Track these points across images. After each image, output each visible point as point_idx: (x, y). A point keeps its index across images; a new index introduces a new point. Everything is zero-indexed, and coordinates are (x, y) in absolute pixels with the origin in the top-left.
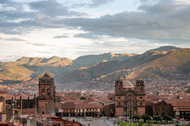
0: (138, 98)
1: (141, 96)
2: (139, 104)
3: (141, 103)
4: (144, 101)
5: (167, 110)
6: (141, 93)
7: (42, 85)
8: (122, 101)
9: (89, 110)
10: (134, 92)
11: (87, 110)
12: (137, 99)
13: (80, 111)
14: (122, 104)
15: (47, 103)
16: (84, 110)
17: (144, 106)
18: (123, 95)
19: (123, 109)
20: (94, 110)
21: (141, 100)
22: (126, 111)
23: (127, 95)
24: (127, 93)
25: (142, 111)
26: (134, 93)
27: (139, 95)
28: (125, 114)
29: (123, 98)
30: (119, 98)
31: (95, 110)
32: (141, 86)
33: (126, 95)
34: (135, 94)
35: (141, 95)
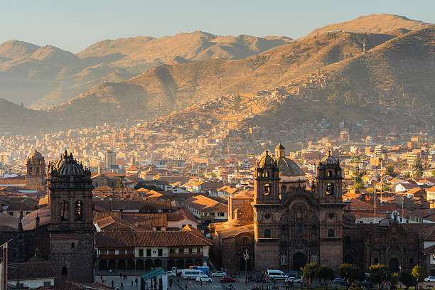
0: (322, 215)
1: (331, 211)
2: (323, 234)
3: (331, 232)
4: (339, 224)
5: (404, 251)
6: (331, 203)
7: (60, 190)
8: (274, 225)
9: (177, 251)
10: (313, 197)
11: (172, 251)
12: (321, 220)
13: (149, 253)
14: (275, 234)
15: (76, 242)
16: (160, 252)
17: (339, 240)
18: (278, 208)
19: (277, 248)
20: (190, 251)
21: (330, 221)
22: (285, 254)
23: (290, 207)
24: (291, 200)
25: (332, 255)
26: (310, 202)
27: (325, 206)
29: (277, 216)
30: (267, 217)
31: (195, 251)
32: (333, 181)
33: (288, 207)
34: (312, 205)
35: (332, 206)
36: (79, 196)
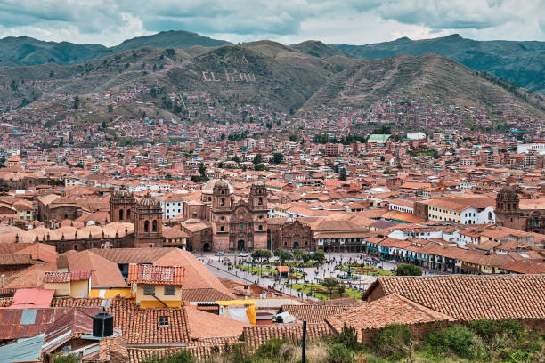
0: (255, 217)
1: (261, 214)
2: (256, 229)
3: (261, 227)
4: (265, 223)
6: (261, 209)
8: (226, 223)
10: (249, 206)
12: (254, 220)
14: (227, 229)
15: (153, 245)
17: (265, 232)
18: (229, 213)
19: (228, 239)
21: (260, 221)
22: (233, 241)
23: (236, 212)
24: (237, 208)
25: (261, 241)
26: (248, 209)
27: (257, 212)
28: (232, 247)
29: (228, 218)
30: (223, 218)
31: (178, 241)
32: (262, 196)
33: (234, 213)
34: (250, 211)
35: (261, 212)
36: (155, 218)
